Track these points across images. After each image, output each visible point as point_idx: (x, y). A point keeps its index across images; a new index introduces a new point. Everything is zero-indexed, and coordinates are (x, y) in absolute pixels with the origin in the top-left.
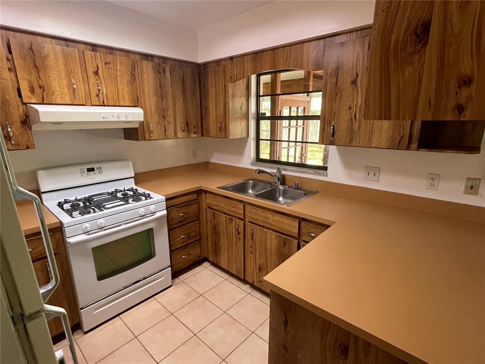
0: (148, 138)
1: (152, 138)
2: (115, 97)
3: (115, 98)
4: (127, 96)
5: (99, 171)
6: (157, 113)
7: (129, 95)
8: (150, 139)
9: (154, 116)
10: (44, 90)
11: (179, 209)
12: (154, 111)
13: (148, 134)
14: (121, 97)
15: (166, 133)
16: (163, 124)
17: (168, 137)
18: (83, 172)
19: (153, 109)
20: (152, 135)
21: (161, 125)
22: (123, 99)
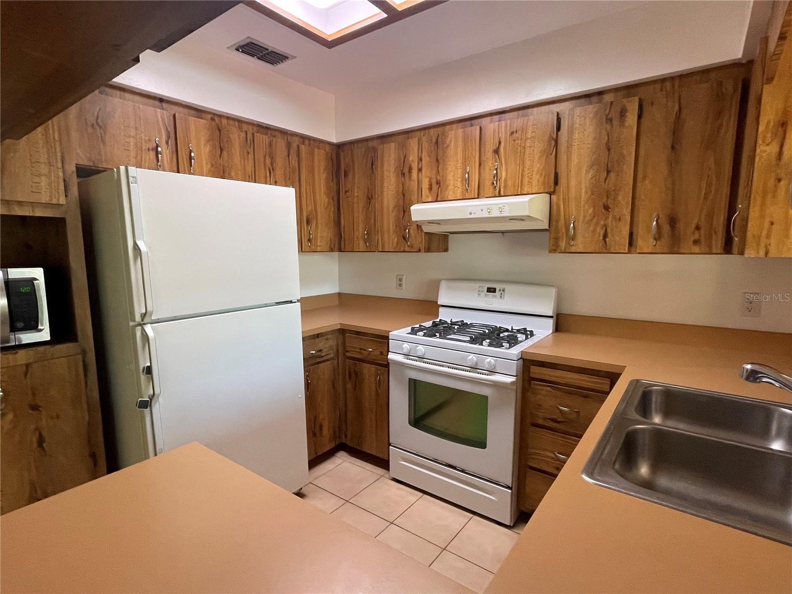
0: (563, 248)
1: (573, 249)
2: (518, 181)
3: (517, 184)
4: (537, 177)
5: (501, 294)
6: (590, 201)
7: (541, 175)
8: (567, 251)
9: (584, 206)
10: (440, 186)
11: (558, 393)
12: (585, 198)
13: (564, 241)
14: (526, 180)
15: (607, 240)
16: (602, 223)
17: (609, 250)
18: (482, 291)
19: (583, 194)
20: (572, 243)
21: (596, 225)
22: (530, 183)
